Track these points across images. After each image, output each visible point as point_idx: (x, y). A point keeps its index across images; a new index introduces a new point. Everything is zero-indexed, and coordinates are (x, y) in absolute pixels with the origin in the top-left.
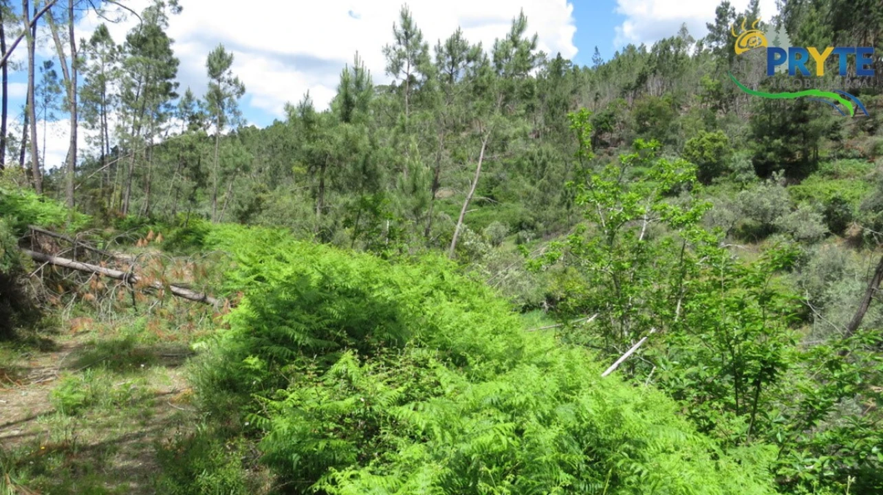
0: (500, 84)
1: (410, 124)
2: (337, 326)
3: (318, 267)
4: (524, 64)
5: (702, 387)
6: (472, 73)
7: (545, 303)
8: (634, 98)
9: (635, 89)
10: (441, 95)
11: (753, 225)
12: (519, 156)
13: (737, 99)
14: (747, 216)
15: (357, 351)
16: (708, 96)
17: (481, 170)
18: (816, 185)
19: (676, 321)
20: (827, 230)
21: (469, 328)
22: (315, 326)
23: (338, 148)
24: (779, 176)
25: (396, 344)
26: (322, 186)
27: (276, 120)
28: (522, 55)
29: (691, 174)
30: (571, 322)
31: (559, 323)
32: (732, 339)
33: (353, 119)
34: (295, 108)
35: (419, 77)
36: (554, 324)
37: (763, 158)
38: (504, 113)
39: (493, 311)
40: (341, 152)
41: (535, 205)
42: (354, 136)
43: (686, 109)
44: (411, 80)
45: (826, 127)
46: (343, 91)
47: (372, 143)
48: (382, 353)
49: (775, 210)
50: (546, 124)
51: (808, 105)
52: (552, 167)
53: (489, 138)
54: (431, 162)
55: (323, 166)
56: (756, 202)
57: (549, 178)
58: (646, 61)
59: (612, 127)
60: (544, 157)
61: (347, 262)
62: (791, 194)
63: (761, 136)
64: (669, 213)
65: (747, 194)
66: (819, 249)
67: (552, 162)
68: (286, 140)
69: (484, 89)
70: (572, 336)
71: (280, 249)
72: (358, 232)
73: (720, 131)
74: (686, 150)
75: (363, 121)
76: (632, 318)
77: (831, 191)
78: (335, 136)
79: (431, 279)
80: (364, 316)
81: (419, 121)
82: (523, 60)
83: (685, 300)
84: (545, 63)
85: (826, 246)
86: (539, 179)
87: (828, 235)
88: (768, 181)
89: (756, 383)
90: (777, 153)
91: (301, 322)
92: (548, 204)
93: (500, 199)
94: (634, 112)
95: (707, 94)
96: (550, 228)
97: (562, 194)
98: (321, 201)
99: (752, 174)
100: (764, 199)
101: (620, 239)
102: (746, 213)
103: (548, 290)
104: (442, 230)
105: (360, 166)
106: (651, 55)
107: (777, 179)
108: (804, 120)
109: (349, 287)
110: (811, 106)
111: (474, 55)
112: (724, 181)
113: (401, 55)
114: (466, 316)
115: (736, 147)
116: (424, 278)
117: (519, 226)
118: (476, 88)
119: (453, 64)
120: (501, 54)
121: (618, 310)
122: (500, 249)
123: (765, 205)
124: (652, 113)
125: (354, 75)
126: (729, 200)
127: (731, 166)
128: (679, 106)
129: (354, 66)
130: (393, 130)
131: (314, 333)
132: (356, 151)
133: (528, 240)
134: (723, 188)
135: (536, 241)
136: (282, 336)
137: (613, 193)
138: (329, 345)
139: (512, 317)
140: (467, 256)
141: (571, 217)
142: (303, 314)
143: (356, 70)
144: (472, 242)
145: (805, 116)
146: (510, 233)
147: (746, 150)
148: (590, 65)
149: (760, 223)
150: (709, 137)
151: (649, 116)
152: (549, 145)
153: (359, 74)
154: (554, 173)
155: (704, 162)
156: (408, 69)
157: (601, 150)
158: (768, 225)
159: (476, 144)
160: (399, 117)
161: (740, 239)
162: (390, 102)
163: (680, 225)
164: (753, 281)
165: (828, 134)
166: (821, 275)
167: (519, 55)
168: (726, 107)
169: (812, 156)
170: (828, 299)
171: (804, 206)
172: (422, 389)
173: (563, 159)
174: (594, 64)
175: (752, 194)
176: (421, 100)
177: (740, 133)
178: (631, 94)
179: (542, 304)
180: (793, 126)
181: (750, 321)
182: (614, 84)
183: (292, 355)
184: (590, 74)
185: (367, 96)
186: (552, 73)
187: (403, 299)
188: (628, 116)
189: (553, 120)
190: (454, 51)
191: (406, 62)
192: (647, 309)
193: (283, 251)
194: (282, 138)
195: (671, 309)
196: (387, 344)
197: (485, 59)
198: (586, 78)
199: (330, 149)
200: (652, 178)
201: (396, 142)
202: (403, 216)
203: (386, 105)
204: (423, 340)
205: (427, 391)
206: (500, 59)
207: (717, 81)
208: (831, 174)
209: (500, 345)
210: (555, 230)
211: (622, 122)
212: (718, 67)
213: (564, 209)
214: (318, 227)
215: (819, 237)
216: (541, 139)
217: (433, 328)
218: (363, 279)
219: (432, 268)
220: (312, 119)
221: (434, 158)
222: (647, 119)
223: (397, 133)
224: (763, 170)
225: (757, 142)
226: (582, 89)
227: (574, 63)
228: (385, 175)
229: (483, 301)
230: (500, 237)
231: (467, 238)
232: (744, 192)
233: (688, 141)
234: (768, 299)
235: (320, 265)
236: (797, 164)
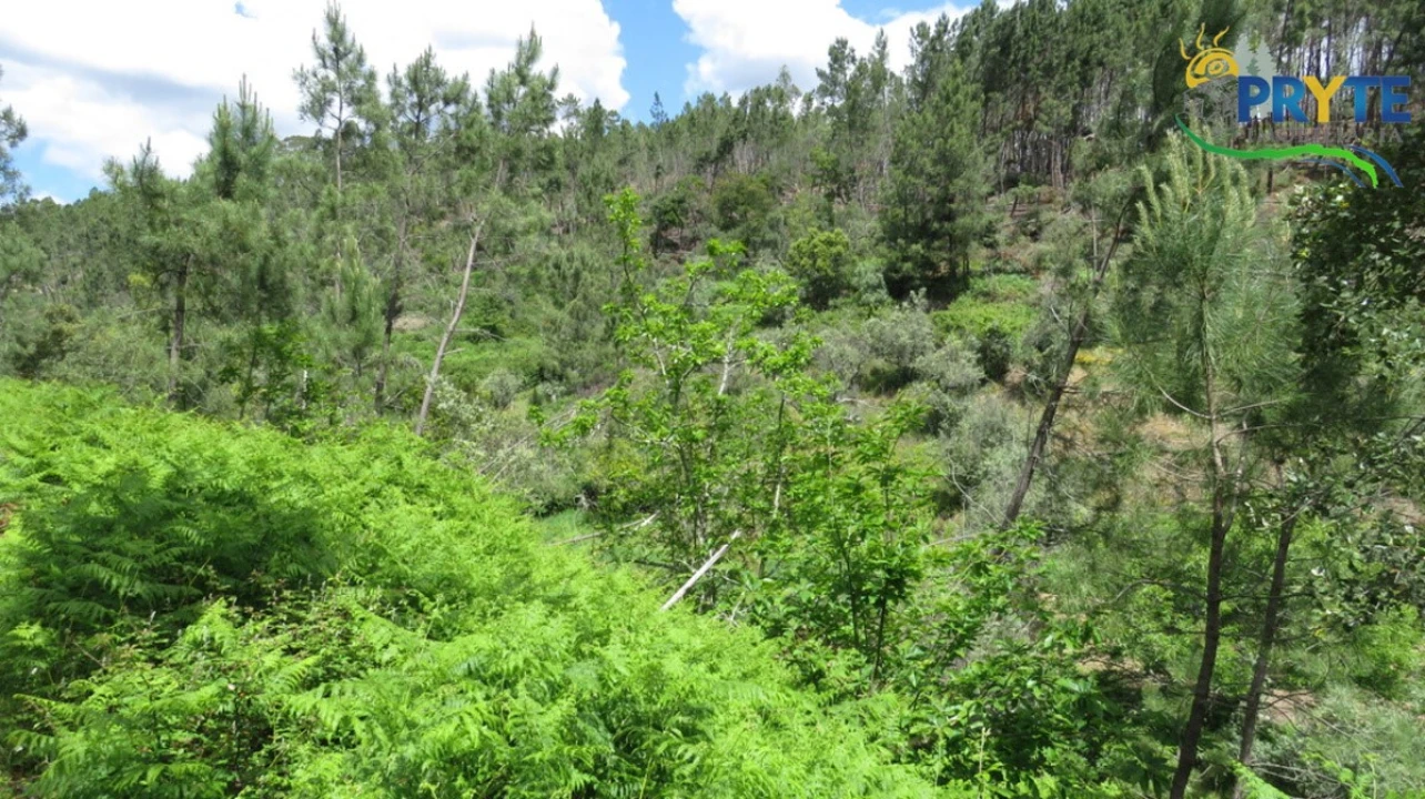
0: (500, 144)
1: (344, 204)
2: (198, 559)
3: (167, 454)
4: (537, 114)
5: (808, 615)
6: (452, 124)
7: (583, 498)
8: (715, 175)
9: (716, 161)
10: (400, 158)
11: (887, 369)
12: (533, 261)
13: (861, 183)
14: (878, 356)
15: (234, 599)
16: (821, 177)
17: (469, 284)
18: (968, 310)
19: (775, 516)
20: (982, 375)
21: (440, 548)
22: (154, 561)
23: (209, 242)
24: (919, 297)
25: (309, 583)
26: (180, 309)
27: (95, 189)
28: (534, 99)
29: (792, 293)
30: (617, 527)
31: (598, 529)
32: (845, 540)
33: (237, 193)
34: (126, 168)
35: (362, 125)
36: (589, 533)
37: (897, 271)
38: (506, 191)
39: (487, 517)
40: (215, 251)
41: (564, 340)
42: (240, 224)
43: (790, 195)
44: (347, 131)
45: (978, 228)
46: (218, 143)
47: (276, 235)
48: (283, 600)
49: (915, 347)
50: (579, 212)
51: (954, 195)
52: (590, 280)
53: (482, 231)
54: (384, 270)
55: (182, 274)
56: (889, 337)
57: (585, 298)
58: (731, 120)
59: (683, 219)
60: (577, 264)
61: (222, 445)
62: (935, 323)
63: (894, 239)
64: (760, 354)
65: (875, 324)
66: (973, 401)
67: (590, 272)
68: (115, 225)
69: (473, 150)
70: (619, 550)
71: (93, 424)
72: (249, 389)
73: (838, 230)
74: (791, 257)
75: (258, 196)
76: (710, 516)
77: (986, 320)
78: (204, 220)
79: (380, 468)
80: (250, 537)
81: (361, 200)
82: (536, 107)
83: (787, 485)
84: (576, 113)
85: (983, 397)
86: (571, 299)
87: (983, 382)
88: (905, 304)
89: (881, 604)
90: (916, 263)
91: (126, 555)
92: (585, 339)
93: (506, 332)
94: (714, 197)
95: (820, 173)
96: (590, 377)
97: (607, 323)
98: (179, 336)
99: (883, 294)
100: (899, 330)
101: (690, 395)
102: (876, 351)
103: (586, 477)
104: (403, 384)
105: (253, 274)
106: (738, 111)
107: (916, 301)
108: (950, 217)
109: (226, 486)
110: (959, 197)
111: (457, 95)
112: (845, 304)
113: (328, 87)
114: (439, 527)
115: (861, 254)
116: (369, 467)
117: (541, 375)
118: (459, 149)
119: (421, 106)
120: (500, 95)
121: (687, 505)
122: (505, 413)
123: (902, 339)
124: (741, 200)
125: (239, 116)
126: (853, 332)
127: (854, 281)
128: (780, 190)
129: (240, 101)
130: (315, 215)
131: (152, 573)
132: (244, 248)
133: (554, 397)
134: (845, 314)
135: (566, 398)
136: (88, 582)
137: (677, 322)
138: (180, 592)
139: (520, 524)
140: (445, 427)
141: (621, 360)
142: (132, 539)
143: (243, 107)
144: (451, 403)
145: (951, 211)
146: (524, 386)
147: (874, 259)
148: (648, 121)
149: (896, 367)
150: (823, 238)
151: (737, 203)
152: (585, 245)
153: (249, 116)
154: (593, 290)
155: (816, 275)
156: (340, 112)
157: (666, 255)
158: (906, 369)
159: (461, 242)
160: (325, 192)
161: (867, 390)
162: (307, 167)
163: (777, 371)
164: (870, 453)
165: (981, 238)
166: (976, 440)
167: (529, 98)
168: (847, 194)
169: (961, 269)
170: (986, 473)
171: (953, 341)
172: (353, 657)
173: (608, 268)
174: (653, 120)
175: (883, 323)
176: (364, 164)
177: (865, 232)
178: (710, 169)
179: (577, 500)
180: (936, 225)
181: (869, 512)
182: (685, 152)
183: (107, 615)
184: (649, 134)
185: (265, 153)
186: (588, 130)
187: (324, 504)
188: (706, 202)
189: (591, 205)
190: (421, 86)
191: (337, 99)
192: (734, 500)
193: (98, 428)
194: (107, 222)
195: (767, 499)
196: (292, 585)
197: (474, 101)
198: (642, 141)
199: (194, 244)
200: (735, 299)
201: (320, 235)
202: (334, 362)
203: (300, 171)
204: (358, 573)
205: (363, 660)
206: (498, 102)
207: (833, 156)
208: (986, 294)
209: (494, 572)
210: (597, 382)
211: (698, 212)
212: (834, 135)
213: (610, 348)
214: (174, 382)
215: (972, 385)
216: (572, 235)
217: (379, 552)
218: (252, 473)
219: (383, 448)
220: (158, 188)
221: (388, 263)
222: (734, 209)
223: (322, 219)
224: (898, 289)
225: (889, 247)
226: (635, 157)
227: (623, 116)
228: (301, 291)
229: (470, 500)
230: (507, 394)
231: (443, 397)
232: (872, 320)
233: (793, 244)
234: (892, 479)
235: (169, 451)
236: (941, 279)
